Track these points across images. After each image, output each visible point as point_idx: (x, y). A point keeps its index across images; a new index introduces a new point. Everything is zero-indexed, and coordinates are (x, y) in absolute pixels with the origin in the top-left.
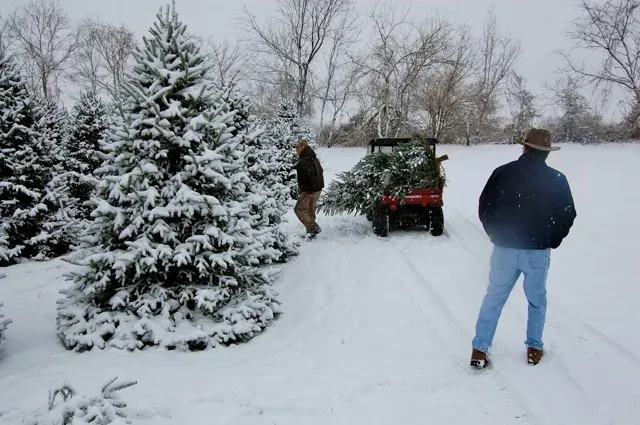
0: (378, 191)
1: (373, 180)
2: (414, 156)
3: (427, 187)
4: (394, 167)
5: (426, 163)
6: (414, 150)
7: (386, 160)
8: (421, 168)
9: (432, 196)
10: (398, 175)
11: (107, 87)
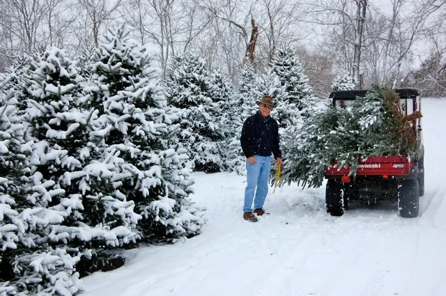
0: (321, 158)
1: (318, 144)
2: (365, 113)
3: (385, 154)
4: (341, 128)
5: (380, 122)
6: (367, 107)
7: (337, 120)
8: (375, 129)
9: (396, 166)
10: (348, 139)
11: (153, 36)
